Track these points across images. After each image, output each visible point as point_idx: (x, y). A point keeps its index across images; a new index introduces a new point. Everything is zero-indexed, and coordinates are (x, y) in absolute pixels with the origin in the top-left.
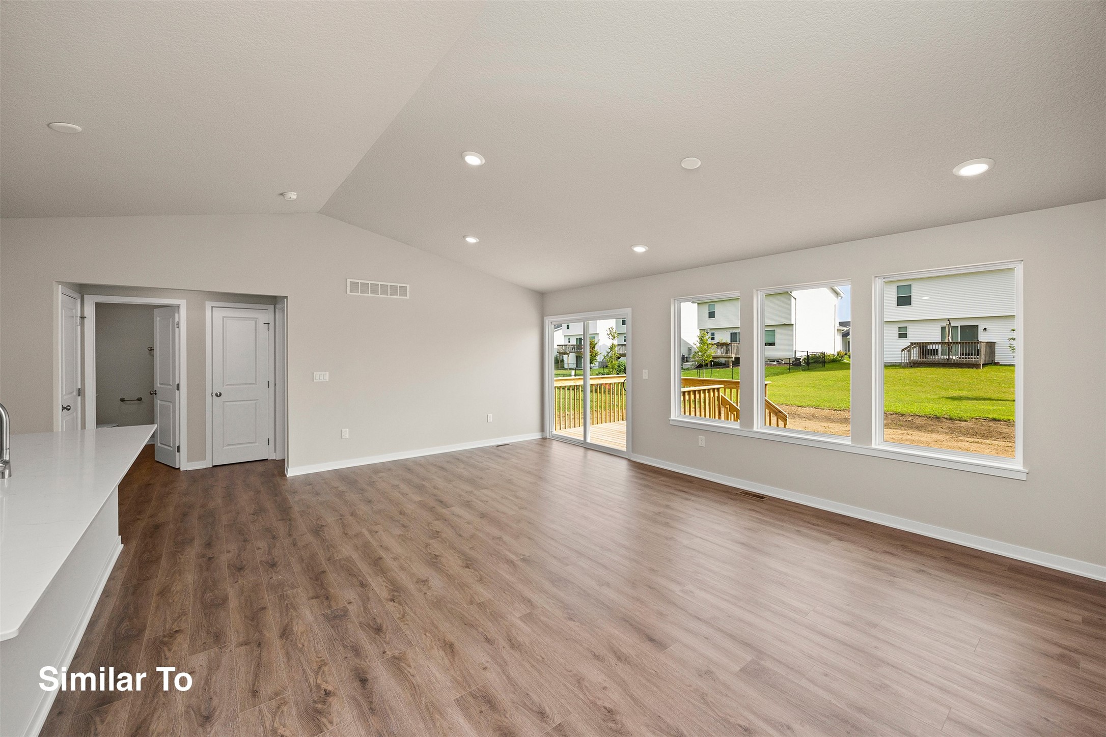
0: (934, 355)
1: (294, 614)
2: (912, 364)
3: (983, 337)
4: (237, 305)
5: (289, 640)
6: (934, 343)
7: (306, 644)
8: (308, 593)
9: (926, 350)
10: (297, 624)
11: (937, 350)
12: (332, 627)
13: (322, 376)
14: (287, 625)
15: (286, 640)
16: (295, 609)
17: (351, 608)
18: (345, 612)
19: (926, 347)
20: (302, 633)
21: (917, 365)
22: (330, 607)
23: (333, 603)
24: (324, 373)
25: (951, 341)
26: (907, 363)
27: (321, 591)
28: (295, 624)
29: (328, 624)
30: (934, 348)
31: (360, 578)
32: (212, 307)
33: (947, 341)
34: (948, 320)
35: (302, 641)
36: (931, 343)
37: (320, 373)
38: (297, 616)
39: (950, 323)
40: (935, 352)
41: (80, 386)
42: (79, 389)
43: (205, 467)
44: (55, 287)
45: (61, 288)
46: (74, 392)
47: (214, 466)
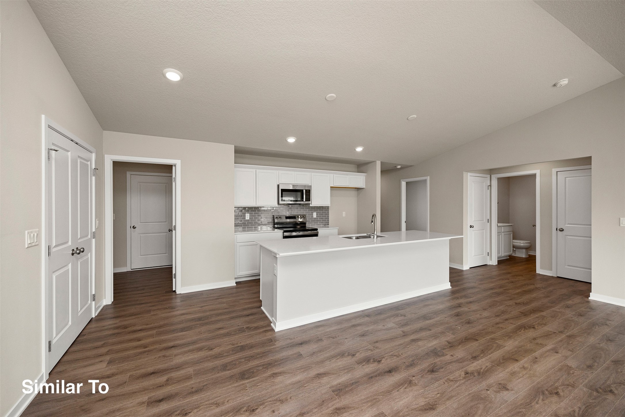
4: (582, 167)
32: (557, 172)
41: (489, 218)
42: (488, 220)
43: (551, 275)
44: (465, 174)
45: (469, 174)
46: (483, 220)
47: (558, 277)
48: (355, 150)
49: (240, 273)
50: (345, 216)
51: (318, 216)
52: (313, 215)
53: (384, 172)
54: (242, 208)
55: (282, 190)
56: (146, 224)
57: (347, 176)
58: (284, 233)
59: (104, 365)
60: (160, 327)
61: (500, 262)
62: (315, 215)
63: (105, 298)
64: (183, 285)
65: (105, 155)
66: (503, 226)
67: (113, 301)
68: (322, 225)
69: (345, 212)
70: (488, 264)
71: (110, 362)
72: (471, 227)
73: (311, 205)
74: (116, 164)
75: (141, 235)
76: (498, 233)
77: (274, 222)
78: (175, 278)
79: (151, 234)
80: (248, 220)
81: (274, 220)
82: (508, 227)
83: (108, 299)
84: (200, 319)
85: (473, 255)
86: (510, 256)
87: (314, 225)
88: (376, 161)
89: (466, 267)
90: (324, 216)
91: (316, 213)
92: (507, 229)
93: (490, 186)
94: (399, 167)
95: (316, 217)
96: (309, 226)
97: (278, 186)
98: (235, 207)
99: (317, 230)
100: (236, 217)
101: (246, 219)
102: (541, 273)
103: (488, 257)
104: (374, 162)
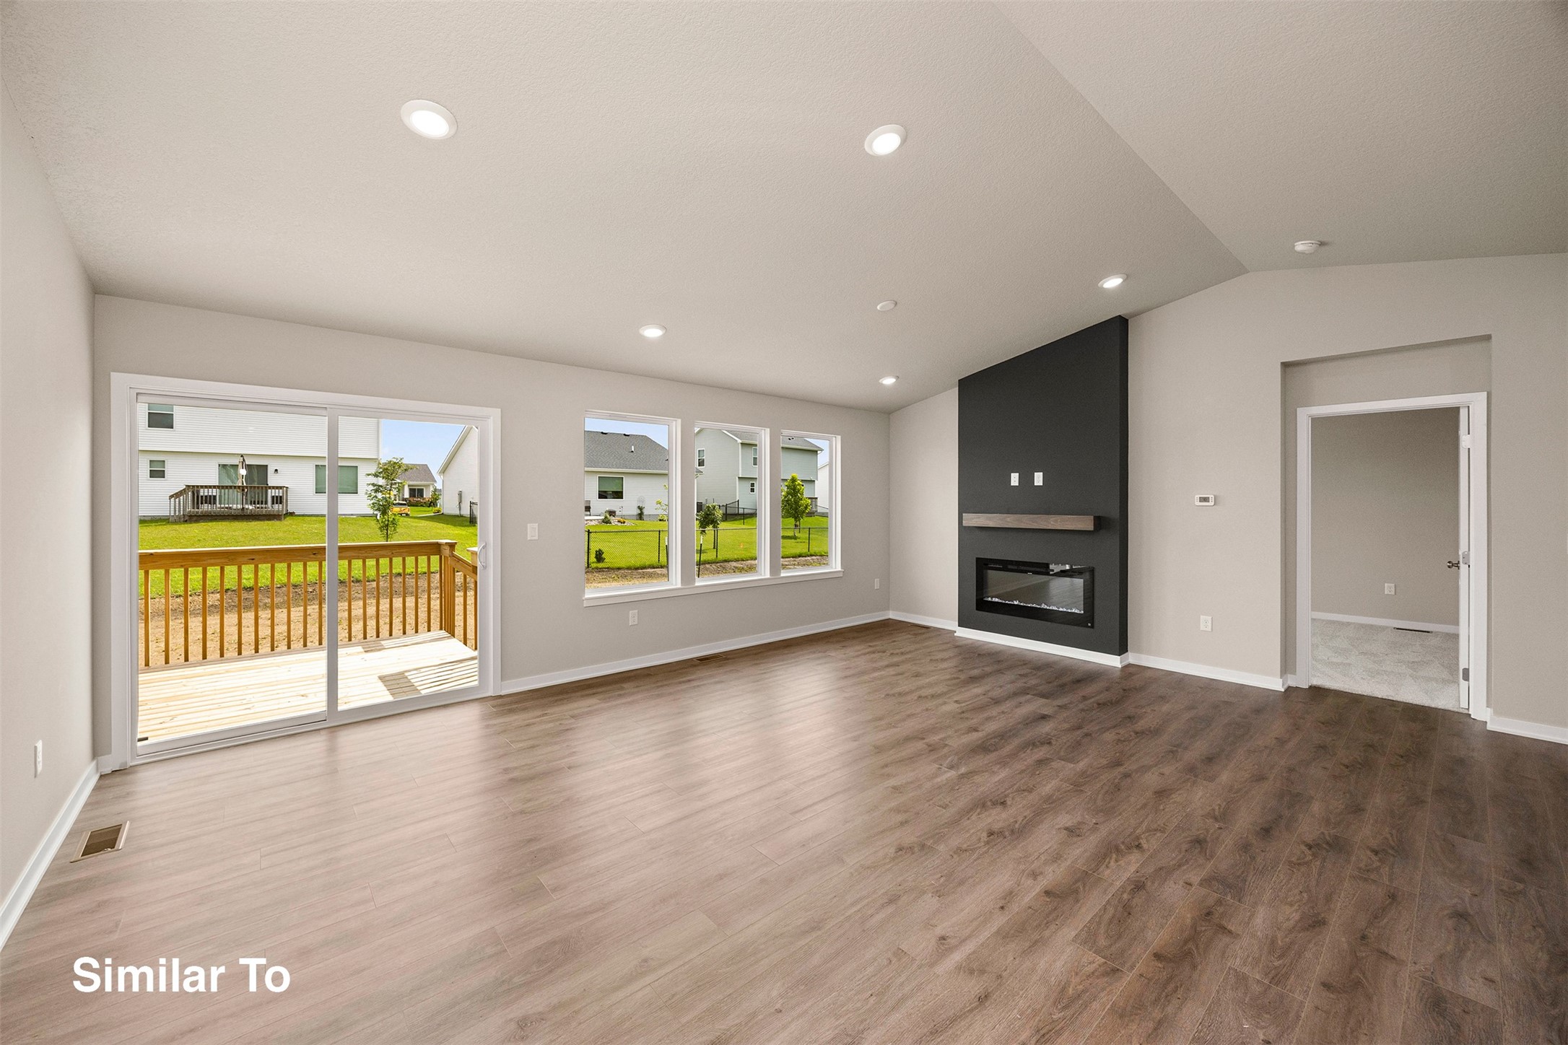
0: (210, 503)
1: (1280, 935)
2: (187, 518)
3: (272, 480)
5: (1315, 911)
6: (210, 487)
7: (1296, 891)
8: (1227, 946)
9: (198, 497)
10: (1288, 919)
11: (215, 497)
12: (1246, 881)
14: (1305, 929)
15: (1319, 914)
16: (1273, 941)
17: (1196, 879)
18: (1206, 882)
19: (198, 492)
20: (1291, 905)
21: (195, 518)
22: (1219, 902)
23: (1211, 901)
25: (245, 484)
26: (179, 517)
27: (1205, 930)
28: (1292, 922)
29: (1247, 887)
30: (210, 494)
31: (1125, 896)
33: (240, 484)
34: (242, 456)
35: (1298, 897)
36: (206, 487)
38: (1279, 929)
39: (244, 460)
40: (211, 500)
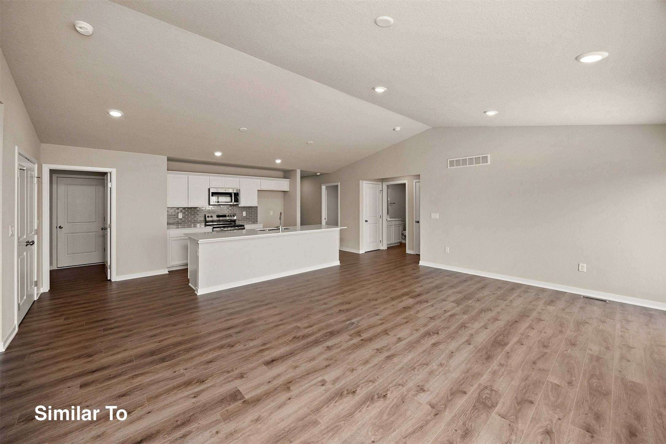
13: (435, 216)
24: (436, 214)
32: (416, 182)
37: (434, 214)
41: (381, 214)
42: (380, 216)
43: (413, 253)
44: (361, 182)
45: (364, 182)
46: (377, 216)
47: (417, 254)
48: (275, 162)
49: (172, 263)
50: (272, 214)
51: (248, 215)
52: (242, 214)
53: (303, 177)
54: (182, 208)
55: (212, 193)
56: (74, 224)
57: (272, 181)
58: (214, 229)
59: (62, 320)
60: (102, 300)
61: (388, 248)
62: (244, 214)
63: (42, 287)
64: (117, 274)
65: (43, 164)
66: (394, 221)
67: (49, 289)
68: (251, 222)
69: (272, 211)
70: (381, 249)
71: (65, 319)
72: (366, 221)
73: (239, 206)
74: (52, 172)
75: (68, 235)
76: (387, 226)
77: (206, 220)
78: (110, 268)
79: (78, 234)
80: (181, 219)
81: (206, 218)
82: (398, 221)
83: (45, 287)
84: (135, 294)
85: (368, 242)
86: (400, 243)
87: (243, 222)
88: (296, 170)
89: (362, 252)
90: (253, 215)
91: (245, 212)
92: (397, 223)
93: (382, 190)
94: (319, 174)
95: (245, 215)
96: (238, 223)
97: (209, 189)
98: (167, 208)
99: (244, 226)
100: (169, 216)
101: (179, 218)
102: (408, 253)
103: (381, 244)
104: (295, 171)
